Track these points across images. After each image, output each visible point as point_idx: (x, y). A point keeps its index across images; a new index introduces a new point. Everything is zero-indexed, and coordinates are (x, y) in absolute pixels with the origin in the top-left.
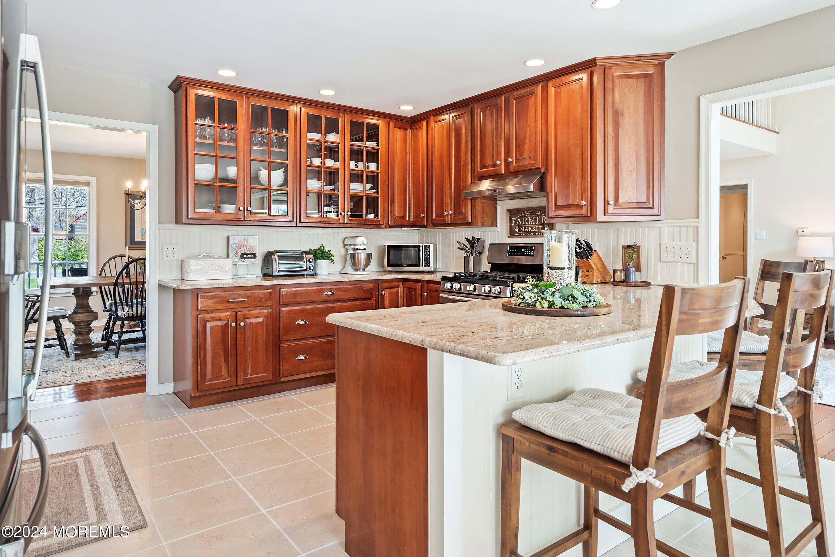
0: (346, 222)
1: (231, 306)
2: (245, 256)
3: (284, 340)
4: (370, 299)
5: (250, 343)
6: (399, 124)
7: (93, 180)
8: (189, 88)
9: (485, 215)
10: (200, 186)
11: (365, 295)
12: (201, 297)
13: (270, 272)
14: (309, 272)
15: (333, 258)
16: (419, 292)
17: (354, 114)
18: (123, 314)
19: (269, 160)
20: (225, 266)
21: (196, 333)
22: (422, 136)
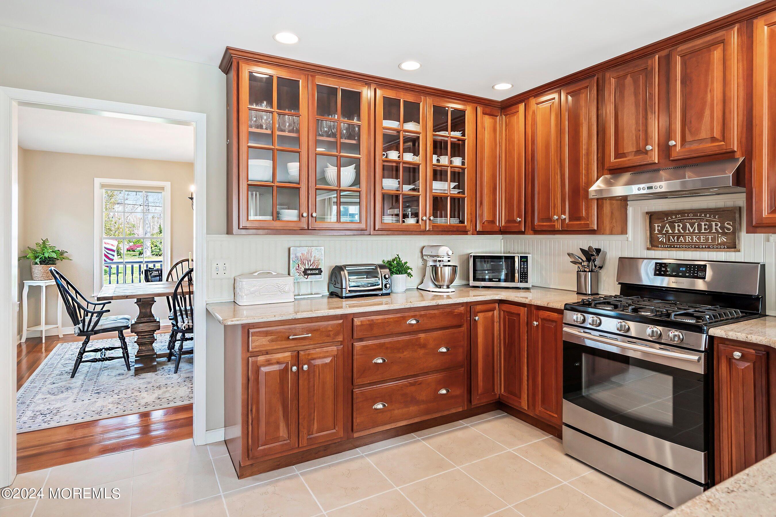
0: (427, 229)
1: (292, 344)
2: (309, 272)
3: (358, 384)
4: (460, 326)
5: (315, 391)
6: (488, 110)
7: (167, 185)
8: (240, 63)
9: (614, 221)
10: (253, 187)
11: (455, 322)
12: (254, 334)
13: (338, 291)
14: (384, 291)
15: (409, 271)
16: (524, 318)
17: (437, 97)
18: (183, 326)
19: (337, 154)
20: (284, 286)
21: (247, 381)
22: (518, 122)
